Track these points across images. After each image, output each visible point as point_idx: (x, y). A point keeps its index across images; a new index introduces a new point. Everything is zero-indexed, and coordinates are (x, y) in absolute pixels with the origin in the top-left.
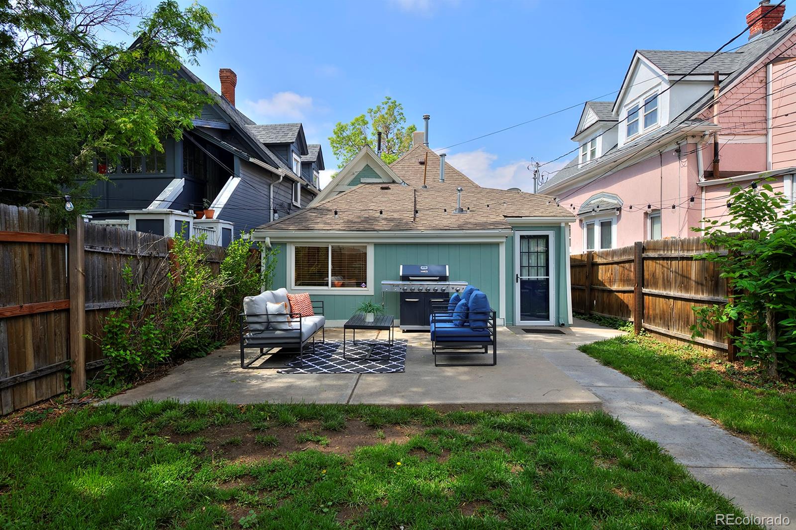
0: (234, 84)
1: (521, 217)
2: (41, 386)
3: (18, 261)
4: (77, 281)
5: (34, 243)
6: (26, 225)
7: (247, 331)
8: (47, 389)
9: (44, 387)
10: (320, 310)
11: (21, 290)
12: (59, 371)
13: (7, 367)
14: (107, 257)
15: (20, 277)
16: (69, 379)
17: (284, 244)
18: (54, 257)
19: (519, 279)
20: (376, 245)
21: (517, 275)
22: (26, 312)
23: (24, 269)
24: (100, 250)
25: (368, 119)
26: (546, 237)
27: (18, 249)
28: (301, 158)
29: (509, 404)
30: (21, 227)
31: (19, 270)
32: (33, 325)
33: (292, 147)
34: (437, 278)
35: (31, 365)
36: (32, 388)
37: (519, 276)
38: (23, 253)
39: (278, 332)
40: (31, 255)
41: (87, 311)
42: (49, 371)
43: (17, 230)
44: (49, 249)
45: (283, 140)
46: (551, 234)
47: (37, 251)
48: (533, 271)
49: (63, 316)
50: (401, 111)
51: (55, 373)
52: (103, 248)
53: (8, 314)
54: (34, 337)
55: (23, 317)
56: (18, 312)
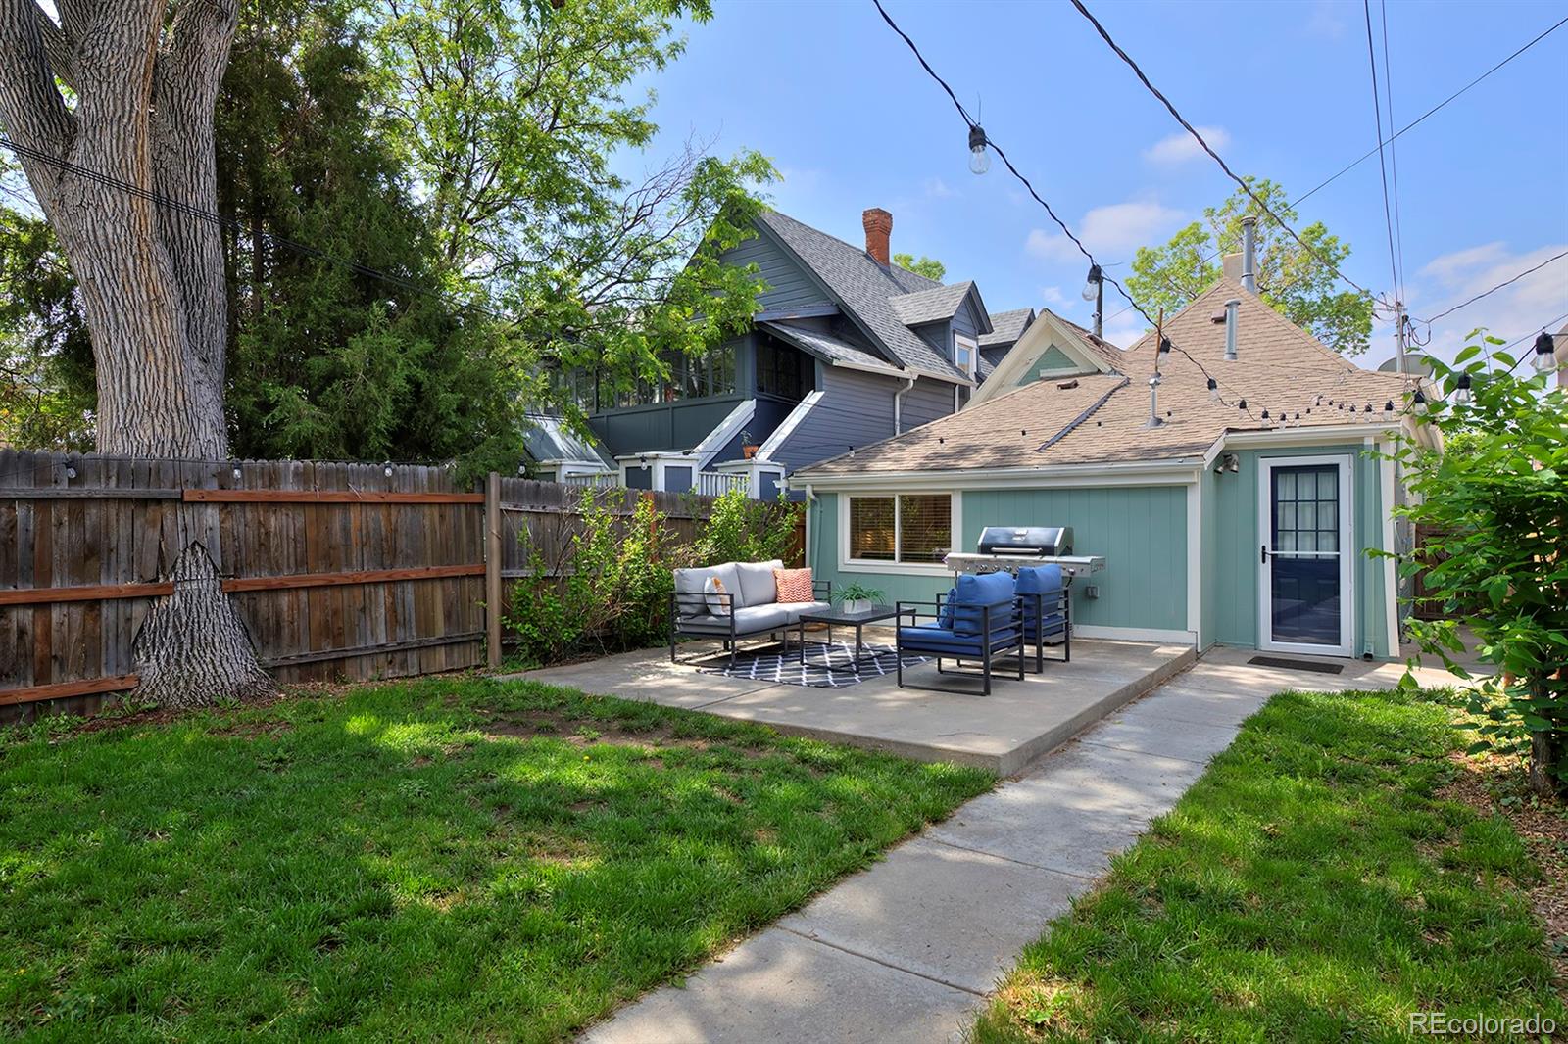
0: (887, 231)
1: (1271, 429)
2: (452, 653)
3: (427, 523)
4: (491, 546)
5: (445, 504)
6: (436, 485)
7: (680, 614)
8: (459, 657)
9: (456, 655)
10: (825, 595)
11: (429, 552)
12: (475, 640)
13: (414, 629)
14: (542, 517)
15: (429, 539)
16: (485, 651)
17: (835, 494)
18: (470, 518)
19: (1269, 559)
20: (966, 493)
21: (1264, 548)
22: (433, 575)
23: (434, 531)
24: (529, 509)
25: (1207, 228)
26: (1334, 469)
27: (427, 510)
28: (977, 340)
29: (870, 739)
30: (431, 488)
31: (428, 532)
32: (443, 589)
33: (952, 325)
34: (1037, 551)
35: (440, 630)
36: (441, 654)
37: (1269, 550)
38: (432, 515)
39: (712, 618)
40: (441, 516)
41: (503, 579)
42: (460, 639)
43: (427, 490)
44: (463, 509)
45: (936, 317)
46: (1345, 463)
47: (449, 512)
48: (1309, 541)
49: (480, 581)
50: (1281, 200)
51: (469, 642)
52: (532, 507)
53: (413, 576)
54: (444, 602)
55: (433, 579)
56: (424, 575)
